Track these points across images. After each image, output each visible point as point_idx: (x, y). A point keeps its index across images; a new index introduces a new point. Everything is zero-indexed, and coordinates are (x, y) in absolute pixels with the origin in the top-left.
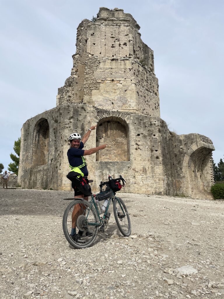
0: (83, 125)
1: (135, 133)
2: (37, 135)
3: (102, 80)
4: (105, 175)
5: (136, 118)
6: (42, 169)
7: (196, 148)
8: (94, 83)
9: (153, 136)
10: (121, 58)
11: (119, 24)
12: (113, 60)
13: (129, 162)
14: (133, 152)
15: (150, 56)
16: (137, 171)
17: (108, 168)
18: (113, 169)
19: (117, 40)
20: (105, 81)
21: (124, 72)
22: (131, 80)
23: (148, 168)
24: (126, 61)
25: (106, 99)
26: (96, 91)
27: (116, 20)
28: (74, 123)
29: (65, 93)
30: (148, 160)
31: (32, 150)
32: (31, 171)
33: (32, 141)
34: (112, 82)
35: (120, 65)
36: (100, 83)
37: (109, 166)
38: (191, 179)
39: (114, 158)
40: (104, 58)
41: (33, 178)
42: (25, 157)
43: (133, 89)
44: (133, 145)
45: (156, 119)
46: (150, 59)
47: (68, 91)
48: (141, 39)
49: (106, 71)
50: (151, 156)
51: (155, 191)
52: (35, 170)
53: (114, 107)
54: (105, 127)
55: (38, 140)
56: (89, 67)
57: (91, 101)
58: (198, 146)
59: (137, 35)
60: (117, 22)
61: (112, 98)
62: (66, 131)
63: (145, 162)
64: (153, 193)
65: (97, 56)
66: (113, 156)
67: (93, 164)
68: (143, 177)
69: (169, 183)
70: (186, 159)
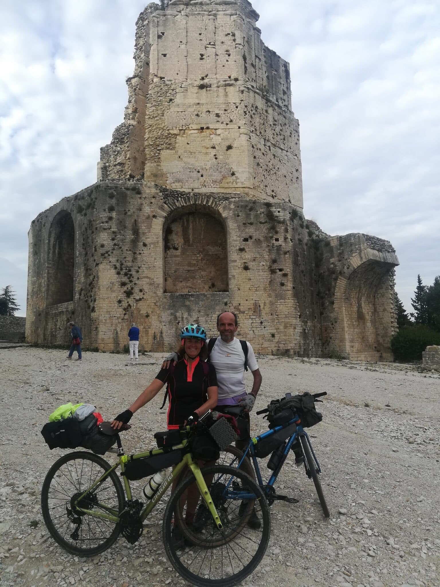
0: (136, 224)
1: (239, 236)
2: (57, 243)
3: (180, 128)
4: (180, 319)
5: (242, 206)
6: (65, 310)
7: (359, 263)
8: (166, 136)
9: (274, 242)
10: (219, 82)
11: (214, 12)
12: (202, 87)
13: (228, 295)
14: (235, 274)
15: (283, 74)
16: (241, 310)
17: (186, 306)
18: (197, 308)
19: (209, 46)
20: (186, 131)
21: (225, 110)
22: (239, 128)
23: (265, 305)
24: (229, 89)
25: (190, 168)
26: (168, 151)
27: (208, 4)
28: (118, 219)
29: (112, 156)
30: (265, 289)
31: (48, 273)
32: (47, 314)
33: (47, 256)
34: (201, 132)
35: (217, 97)
36: (176, 135)
37: (187, 303)
38: (350, 323)
39: (201, 286)
40: (185, 84)
41: (50, 325)
42: (37, 286)
43: (242, 146)
44: (235, 261)
45: (280, 207)
46: (283, 81)
47: (118, 152)
48: (261, 41)
49: (189, 110)
50: (270, 280)
51: (276, 348)
52: (54, 312)
53: (206, 183)
54: (183, 226)
55: (59, 253)
56: (154, 103)
57: (159, 172)
58: (361, 258)
59: (252, 32)
60: (210, 8)
61: (201, 165)
62: (104, 237)
63: (258, 293)
64: (272, 352)
65: (171, 80)
66: (199, 282)
67: (158, 300)
68: (254, 322)
69: (306, 331)
70: (341, 284)
